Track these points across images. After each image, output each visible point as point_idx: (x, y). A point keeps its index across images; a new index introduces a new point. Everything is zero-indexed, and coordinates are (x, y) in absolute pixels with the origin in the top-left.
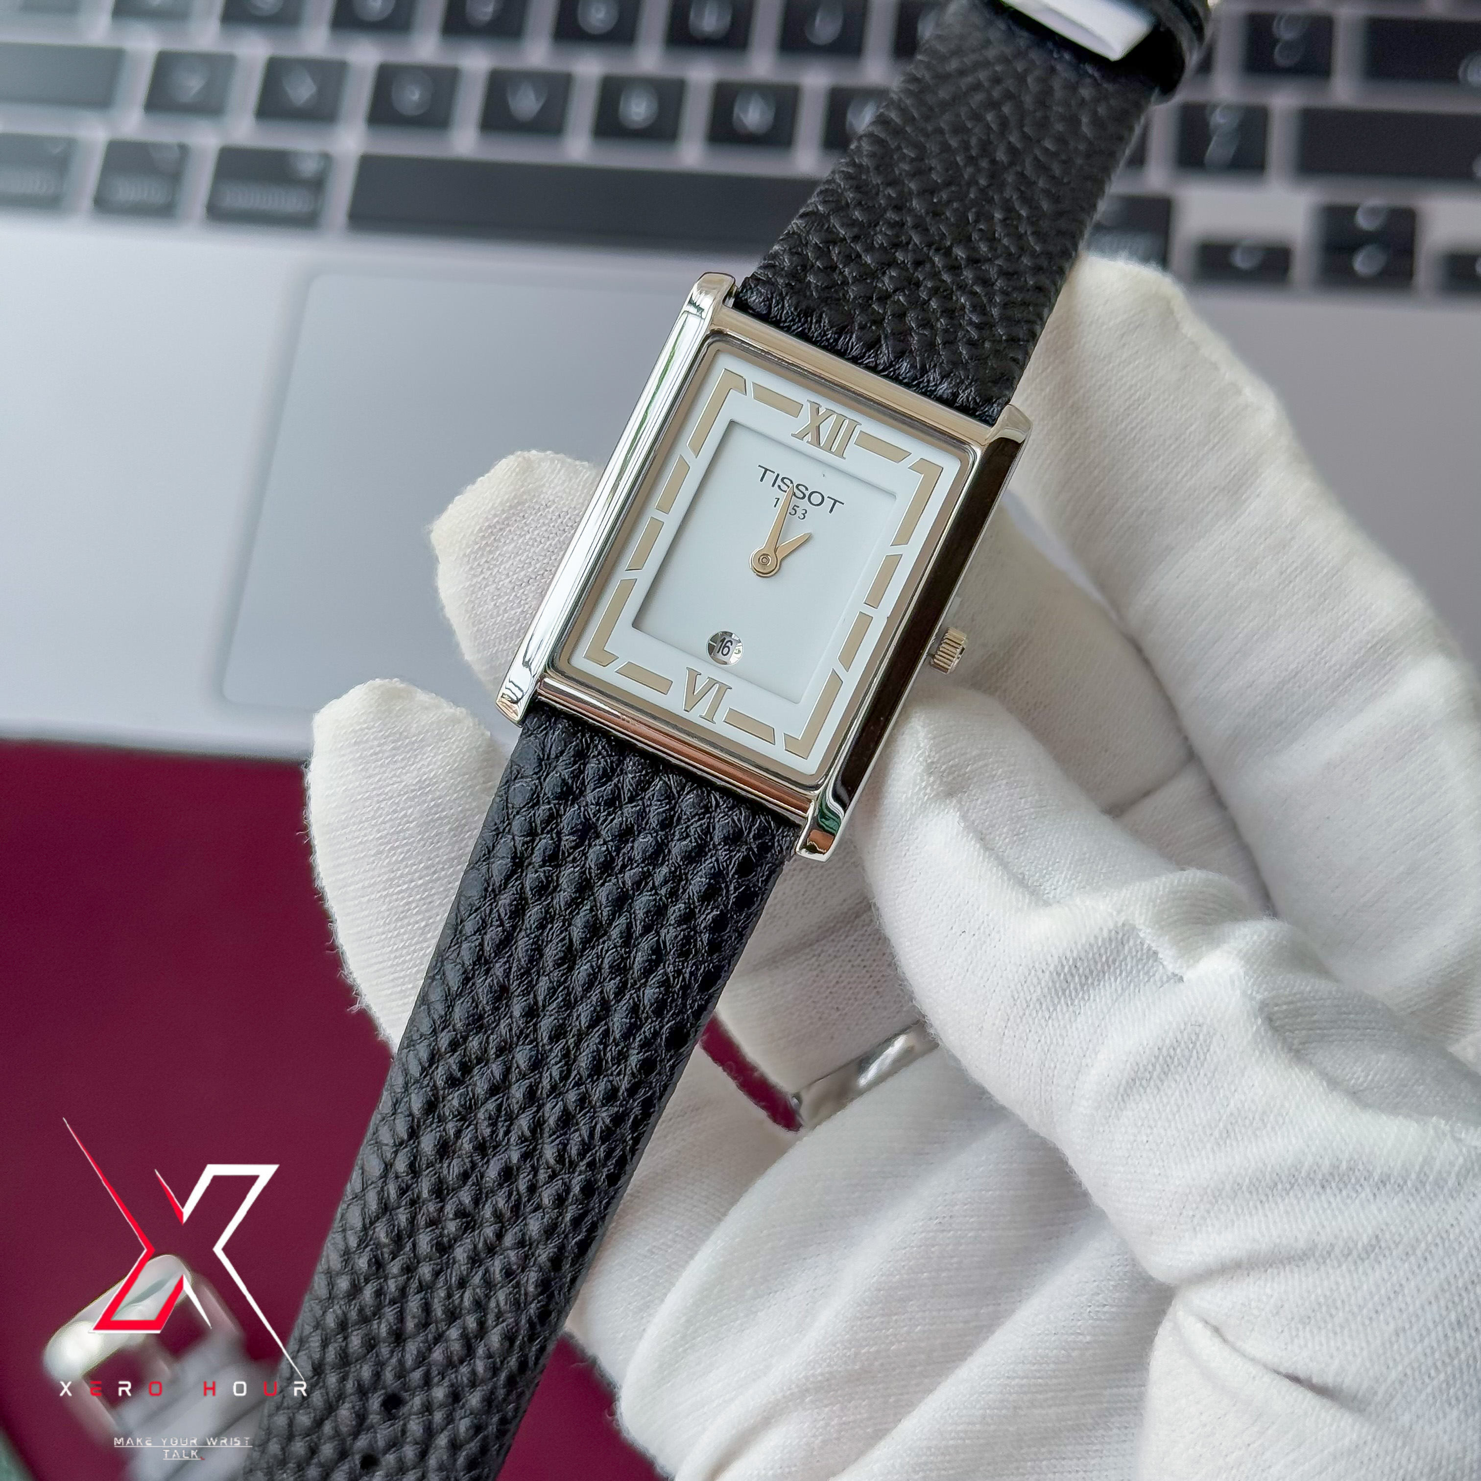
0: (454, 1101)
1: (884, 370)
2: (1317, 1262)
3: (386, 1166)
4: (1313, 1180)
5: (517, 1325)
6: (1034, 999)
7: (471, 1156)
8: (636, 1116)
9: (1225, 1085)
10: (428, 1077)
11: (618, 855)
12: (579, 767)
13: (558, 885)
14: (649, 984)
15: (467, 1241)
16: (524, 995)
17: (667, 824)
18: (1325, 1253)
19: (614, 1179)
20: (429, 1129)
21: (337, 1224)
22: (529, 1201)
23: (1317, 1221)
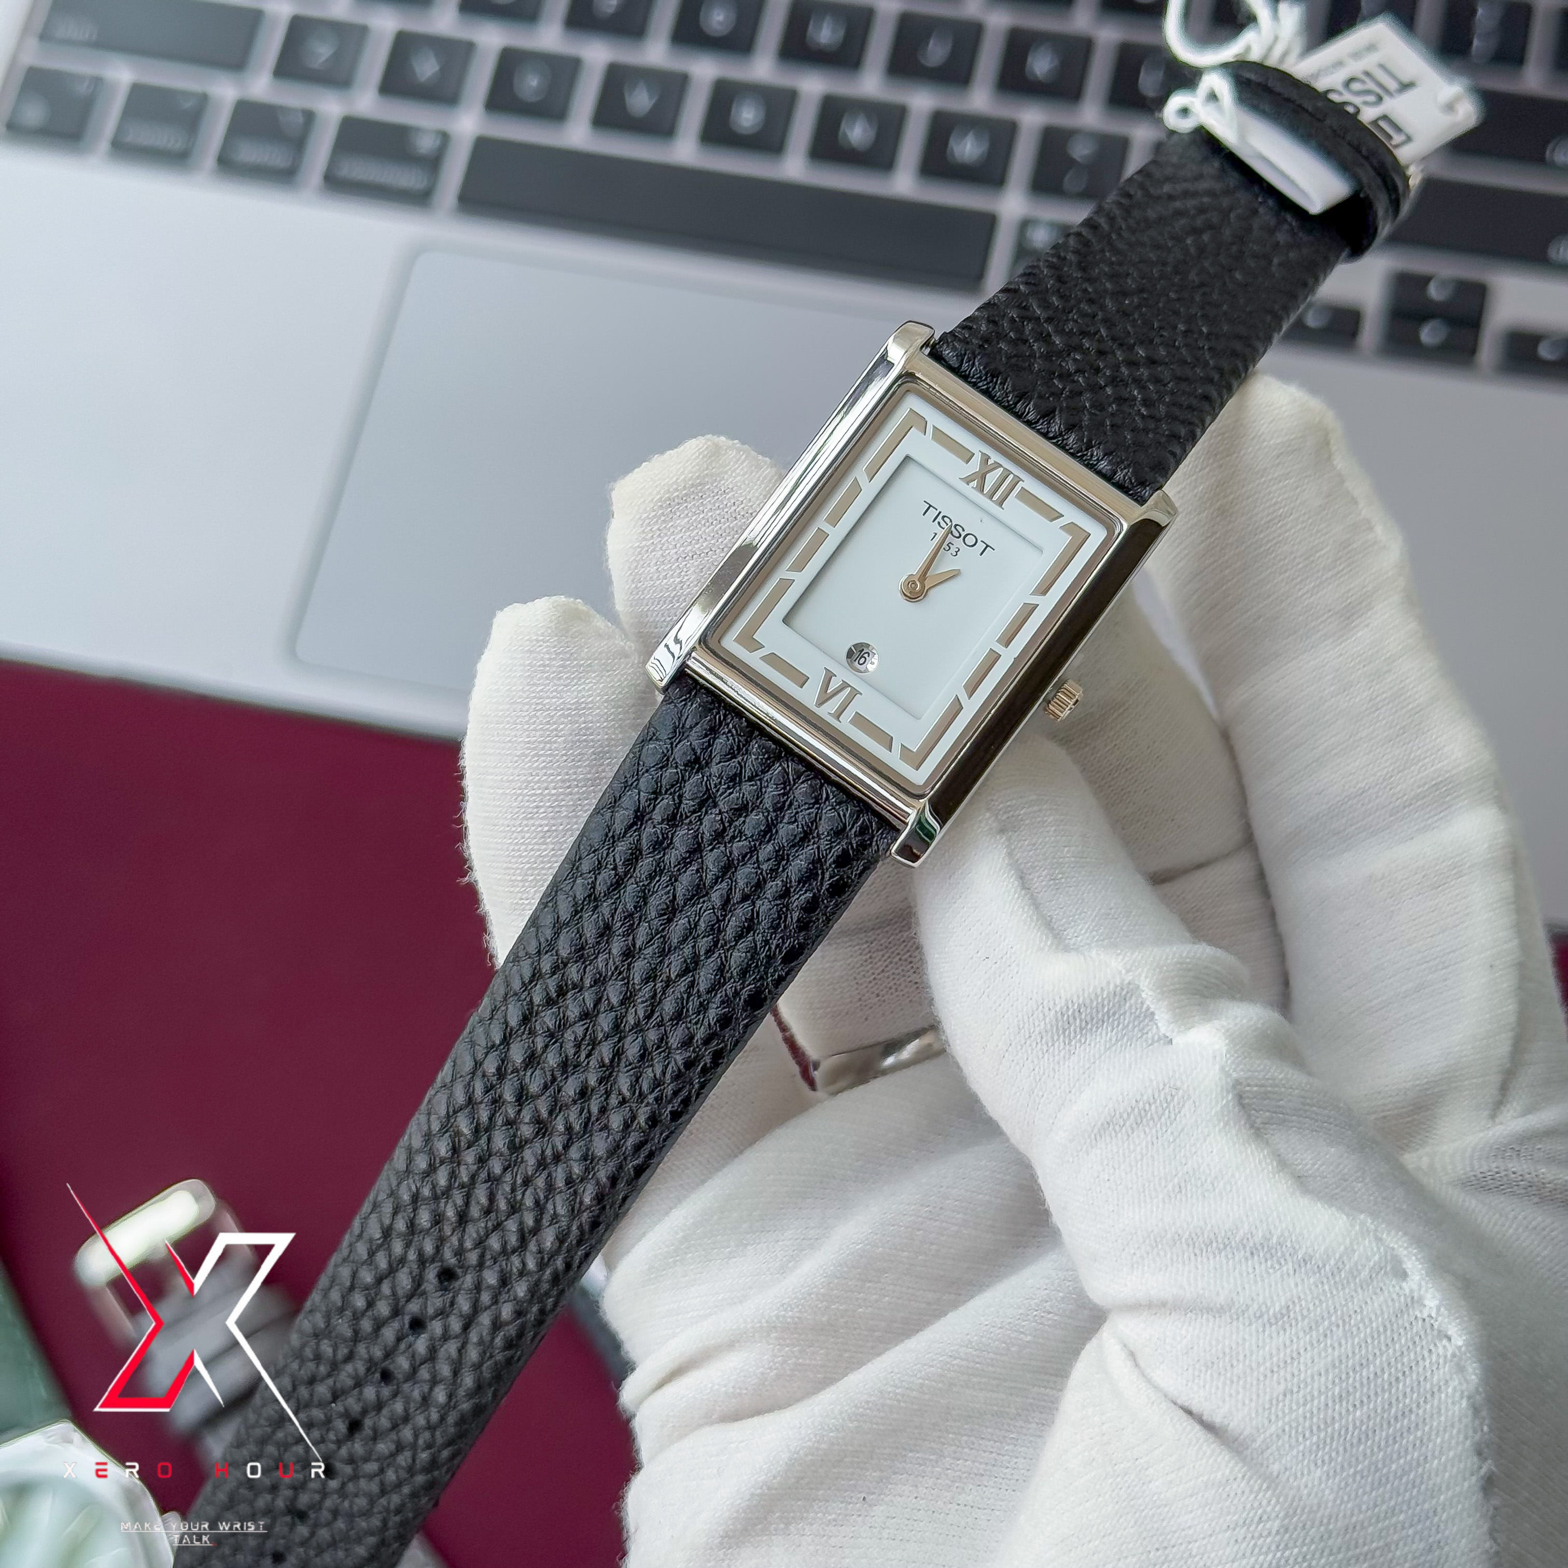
0: (548, 1019)
1: (1053, 438)
2: (1231, 1317)
3: (476, 1064)
4: (1244, 1247)
5: (568, 1228)
6: (1037, 1032)
7: (553, 1071)
8: (705, 1064)
9: (1188, 1146)
10: (526, 993)
11: (730, 826)
12: (709, 740)
13: (671, 843)
14: (738, 947)
15: (537, 1146)
16: (624, 936)
17: (779, 808)
18: (1240, 1311)
19: (676, 1116)
20: (519, 1039)
21: (423, 1106)
22: (597, 1120)
23: (1239, 1282)
